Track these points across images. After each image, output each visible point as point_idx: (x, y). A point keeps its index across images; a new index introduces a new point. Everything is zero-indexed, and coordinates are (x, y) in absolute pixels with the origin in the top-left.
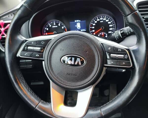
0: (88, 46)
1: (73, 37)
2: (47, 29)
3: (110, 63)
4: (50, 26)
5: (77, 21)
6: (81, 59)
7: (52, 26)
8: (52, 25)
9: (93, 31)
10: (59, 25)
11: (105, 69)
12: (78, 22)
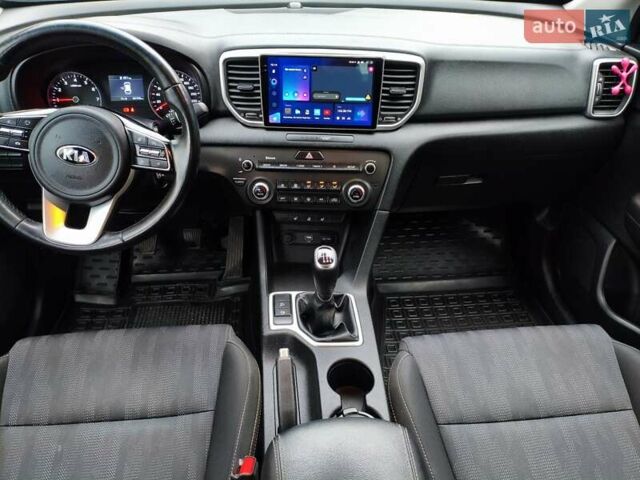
0: (101, 133)
1: (84, 119)
2: (60, 90)
3: (141, 163)
4: (66, 83)
5: (125, 78)
6: (90, 155)
7: (69, 84)
8: (71, 81)
9: (159, 102)
10: (86, 83)
11: (132, 171)
12: (126, 81)
